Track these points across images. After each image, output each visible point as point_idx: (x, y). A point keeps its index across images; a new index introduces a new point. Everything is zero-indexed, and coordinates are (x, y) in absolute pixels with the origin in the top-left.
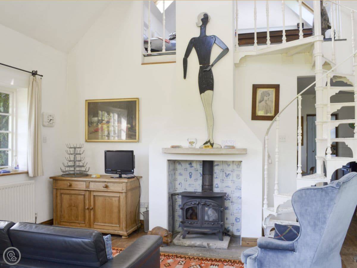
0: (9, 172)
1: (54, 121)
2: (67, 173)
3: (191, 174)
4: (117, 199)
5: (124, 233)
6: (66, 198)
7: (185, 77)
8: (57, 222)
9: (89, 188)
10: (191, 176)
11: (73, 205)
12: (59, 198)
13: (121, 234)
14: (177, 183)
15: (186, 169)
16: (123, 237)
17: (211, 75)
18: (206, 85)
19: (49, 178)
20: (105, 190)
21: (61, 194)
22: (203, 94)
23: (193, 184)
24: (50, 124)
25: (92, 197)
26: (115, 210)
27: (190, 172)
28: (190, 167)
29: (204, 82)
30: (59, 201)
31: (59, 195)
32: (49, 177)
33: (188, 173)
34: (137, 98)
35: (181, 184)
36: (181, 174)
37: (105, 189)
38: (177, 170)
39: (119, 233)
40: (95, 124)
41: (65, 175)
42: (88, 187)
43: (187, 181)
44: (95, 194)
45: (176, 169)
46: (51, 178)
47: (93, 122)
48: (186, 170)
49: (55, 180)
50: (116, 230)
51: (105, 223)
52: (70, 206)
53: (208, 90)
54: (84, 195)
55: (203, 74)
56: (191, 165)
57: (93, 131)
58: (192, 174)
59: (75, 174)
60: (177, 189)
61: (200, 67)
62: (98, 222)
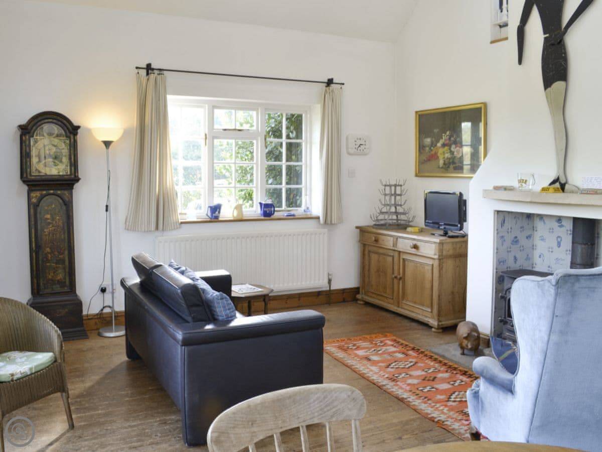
0: (294, 215)
1: (367, 147)
2: (382, 222)
3: (559, 240)
4: (430, 268)
5: (434, 322)
6: (374, 257)
7: (520, 62)
8: (363, 291)
9: (396, 247)
10: (559, 245)
11: (381, 270)
12: (367, 257)
13: (432, 324)
14: (536, 253)
15: (551, 230)
16: (433, 329)
17: (563, 51)
18: (554, 72)
19: (354, 228)
20: (414, 251)
21: (369, 252)
22: (549, 89)
23: (563, 258)
24: (360, 150)
25: (401, 260)
26: (428, 285)
27: (559, 237)
28: (559, 226)
29: (551, 66)
30: (367, 263)
31: (366, 252)
32: (355, 226)
33: (555, 238)
34: (482, 103)
35: (542, 256)
36: (543, 239)
37: (414, 249)
38: (536, 231)
39: (429, 322)
40: (427, 149)
41: (378, 225)
42: (395, 244)
43: (552, 252)
44: (405, 257)
45: (535, 229)
46: (357, 227)
47: (424, 145)
48: (553, 232)
49: (362, 230)
50: (426, 317)
51: (415, 303)
52: (378, 271)
53: (556, 81)
54: (393, 257)
55: (550, 50)
56: (561, 223)
57: (426, 159)
58: (561, 240)
59: (387, 225)
60: (536, 265)
61: (546, 39)
62: (407, 300)
